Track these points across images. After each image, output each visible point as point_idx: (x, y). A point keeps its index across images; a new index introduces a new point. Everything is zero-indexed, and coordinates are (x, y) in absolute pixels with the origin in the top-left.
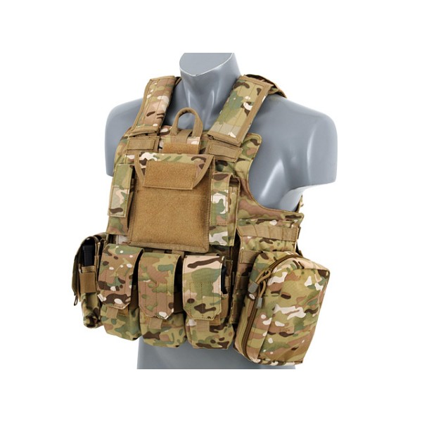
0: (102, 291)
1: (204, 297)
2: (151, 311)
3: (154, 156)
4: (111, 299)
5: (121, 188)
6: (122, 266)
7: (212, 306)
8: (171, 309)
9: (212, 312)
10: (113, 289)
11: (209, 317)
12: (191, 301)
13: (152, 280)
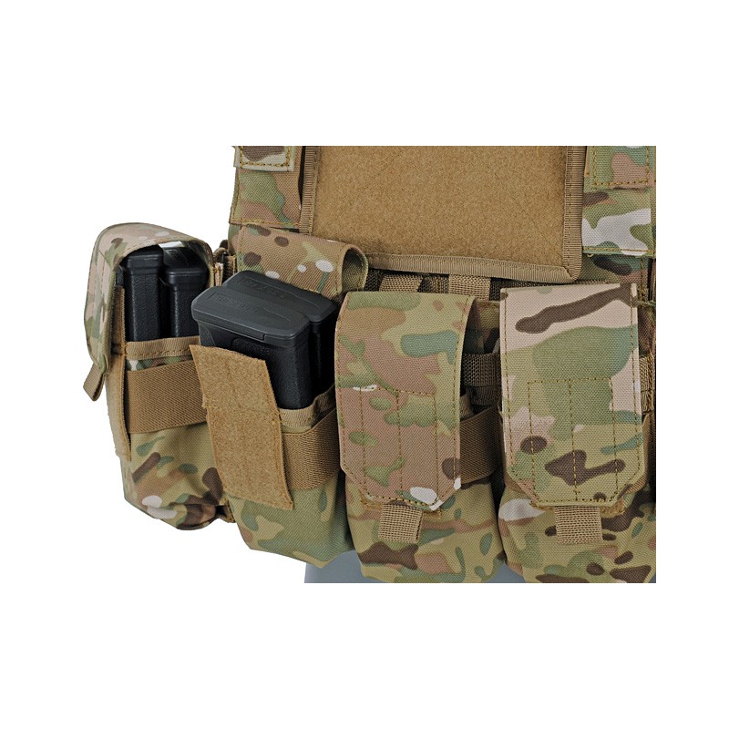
1: (579, 428)
2: (384, 483)
7: (611, 458)
8: (451, 477)
9: (610, 476)
11: (599, 496)
12: (534, 444)
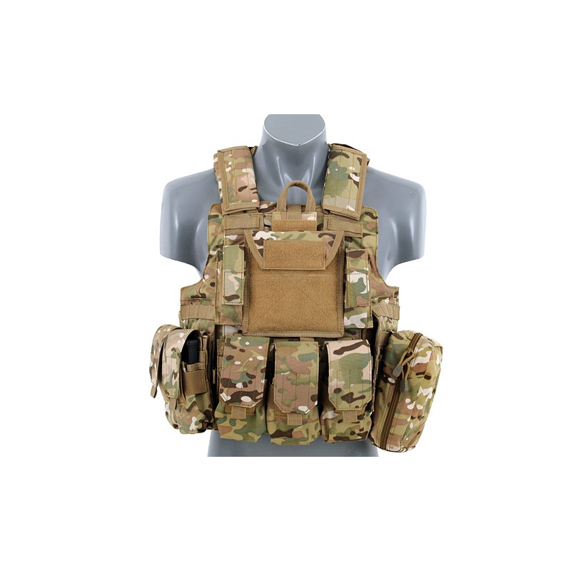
0: (225, 389)
1: (352, 385)
2: (289, 406)
3: (272, 235)
4: (236, 397)
5: (233, 272)
6: (251, 359)
7: (361, 395)
8: (314, 401)
9: (361, 400)
10: (239, 385)
11: (357, 407)
12: (338, 390)
13: (291, 371)
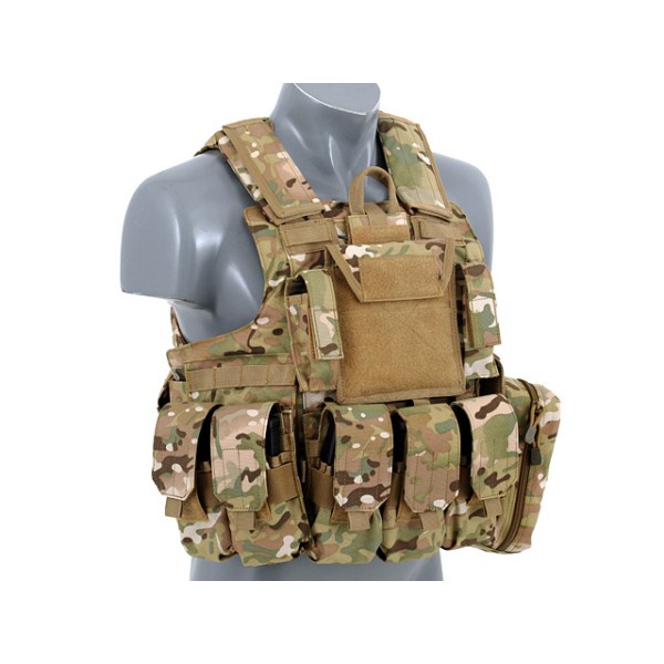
0: (341, 488)
1: (496, 461)
2: (422, 502)
3: (367, 250)
4: (354, 499)
5: (325, 310)
6: (373, 438)
8: (454, 490)
9: (505, 482)
10: (358, 480)
11: (500, 492)
12: (481, 471)
13: (428, 450)
